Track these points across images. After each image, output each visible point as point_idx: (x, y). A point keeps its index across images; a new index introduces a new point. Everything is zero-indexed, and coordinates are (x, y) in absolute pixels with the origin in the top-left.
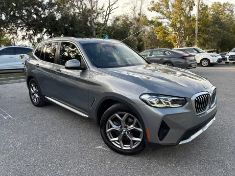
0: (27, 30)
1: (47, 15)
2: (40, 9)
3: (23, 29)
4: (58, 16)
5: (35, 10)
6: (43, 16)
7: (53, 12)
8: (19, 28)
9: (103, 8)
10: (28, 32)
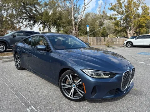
0: (29, 21)
1: (43, 11)
3: (26, 20)
5: (35, 8)
6: (40, 12)
8: (24, 20)
9: (79, 7)
10: (29, 23)
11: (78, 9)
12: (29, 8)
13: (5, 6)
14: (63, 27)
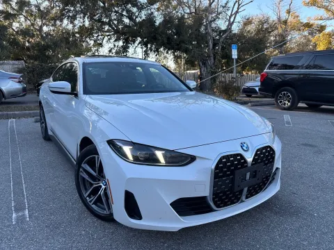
0: (115, 41)
1: (144, 17)
2: (135, 10)
3: (110, 39)
4: (159, 20)
5: (128, 11)
6: (138, 20)
7: (152, 13)
8: (106, 38)
9: (226, 4)
10: (116, 44)
11: (223, 7)
12: (116, 12)
13: (69, 11)
14: (186, 51)
